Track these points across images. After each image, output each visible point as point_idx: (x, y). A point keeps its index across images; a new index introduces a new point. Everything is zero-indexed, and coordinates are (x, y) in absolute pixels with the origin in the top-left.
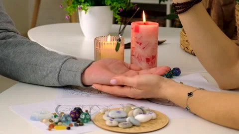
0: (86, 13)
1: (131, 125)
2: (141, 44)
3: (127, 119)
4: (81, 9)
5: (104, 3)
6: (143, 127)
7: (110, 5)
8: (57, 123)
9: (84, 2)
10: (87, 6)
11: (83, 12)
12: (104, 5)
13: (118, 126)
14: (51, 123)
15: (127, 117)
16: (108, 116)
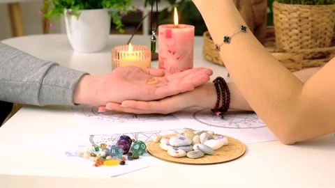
1: (203, 155)
2: (174, 53)
3: (195, 147)
6: (218, 155)
8: (104, 158)
12: (101, 8)
13: (186, 157)
14: (96, 159)
15: (192, 145)
16: (168, 145)
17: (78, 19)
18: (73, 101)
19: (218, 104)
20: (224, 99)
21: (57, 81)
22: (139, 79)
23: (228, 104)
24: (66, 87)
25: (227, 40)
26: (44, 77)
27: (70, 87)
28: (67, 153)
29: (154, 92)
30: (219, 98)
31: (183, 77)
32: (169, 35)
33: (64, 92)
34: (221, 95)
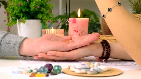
1: (96, 73)
2: (77, 32)
7: (41, 19)
8: (36, 73)
13: (86, 74)
16: (75, 68)
17: (24, 24)
18: (19, 53)
19: (103, 53)
20: (107, 50)
21: (10, 41)
22: (57, 40)
23: (109, 53)
24: (15, 44)
25: (109, 10)
26: (2, 39)
27: (18, 44)
28: (13, 72)
29: (67, 46)
30: (104, 49)
31: (83, 39)
32: (74, 22)
33: (14, 47)
34: (105, 48)
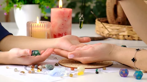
0: (20, 10)
4: (16, 6)
5: (34, 2)
7: (39, 4)
9: (19, 2)
10: (21, 4)
11: (18, 9)
12: (35, 4)
